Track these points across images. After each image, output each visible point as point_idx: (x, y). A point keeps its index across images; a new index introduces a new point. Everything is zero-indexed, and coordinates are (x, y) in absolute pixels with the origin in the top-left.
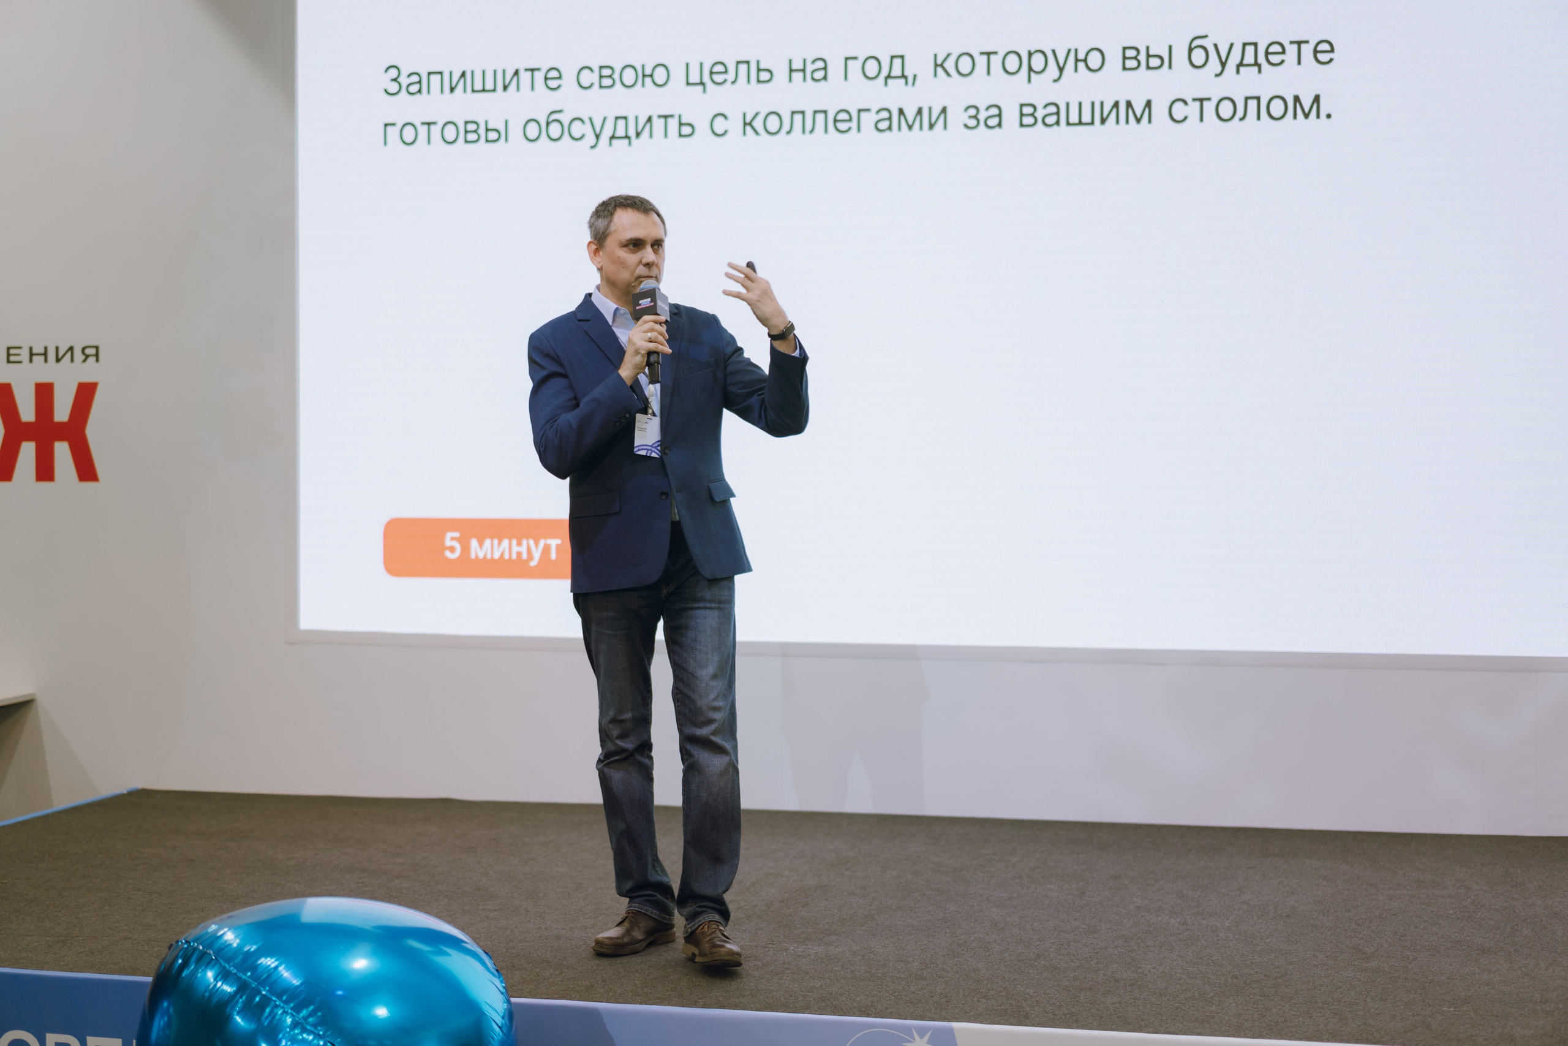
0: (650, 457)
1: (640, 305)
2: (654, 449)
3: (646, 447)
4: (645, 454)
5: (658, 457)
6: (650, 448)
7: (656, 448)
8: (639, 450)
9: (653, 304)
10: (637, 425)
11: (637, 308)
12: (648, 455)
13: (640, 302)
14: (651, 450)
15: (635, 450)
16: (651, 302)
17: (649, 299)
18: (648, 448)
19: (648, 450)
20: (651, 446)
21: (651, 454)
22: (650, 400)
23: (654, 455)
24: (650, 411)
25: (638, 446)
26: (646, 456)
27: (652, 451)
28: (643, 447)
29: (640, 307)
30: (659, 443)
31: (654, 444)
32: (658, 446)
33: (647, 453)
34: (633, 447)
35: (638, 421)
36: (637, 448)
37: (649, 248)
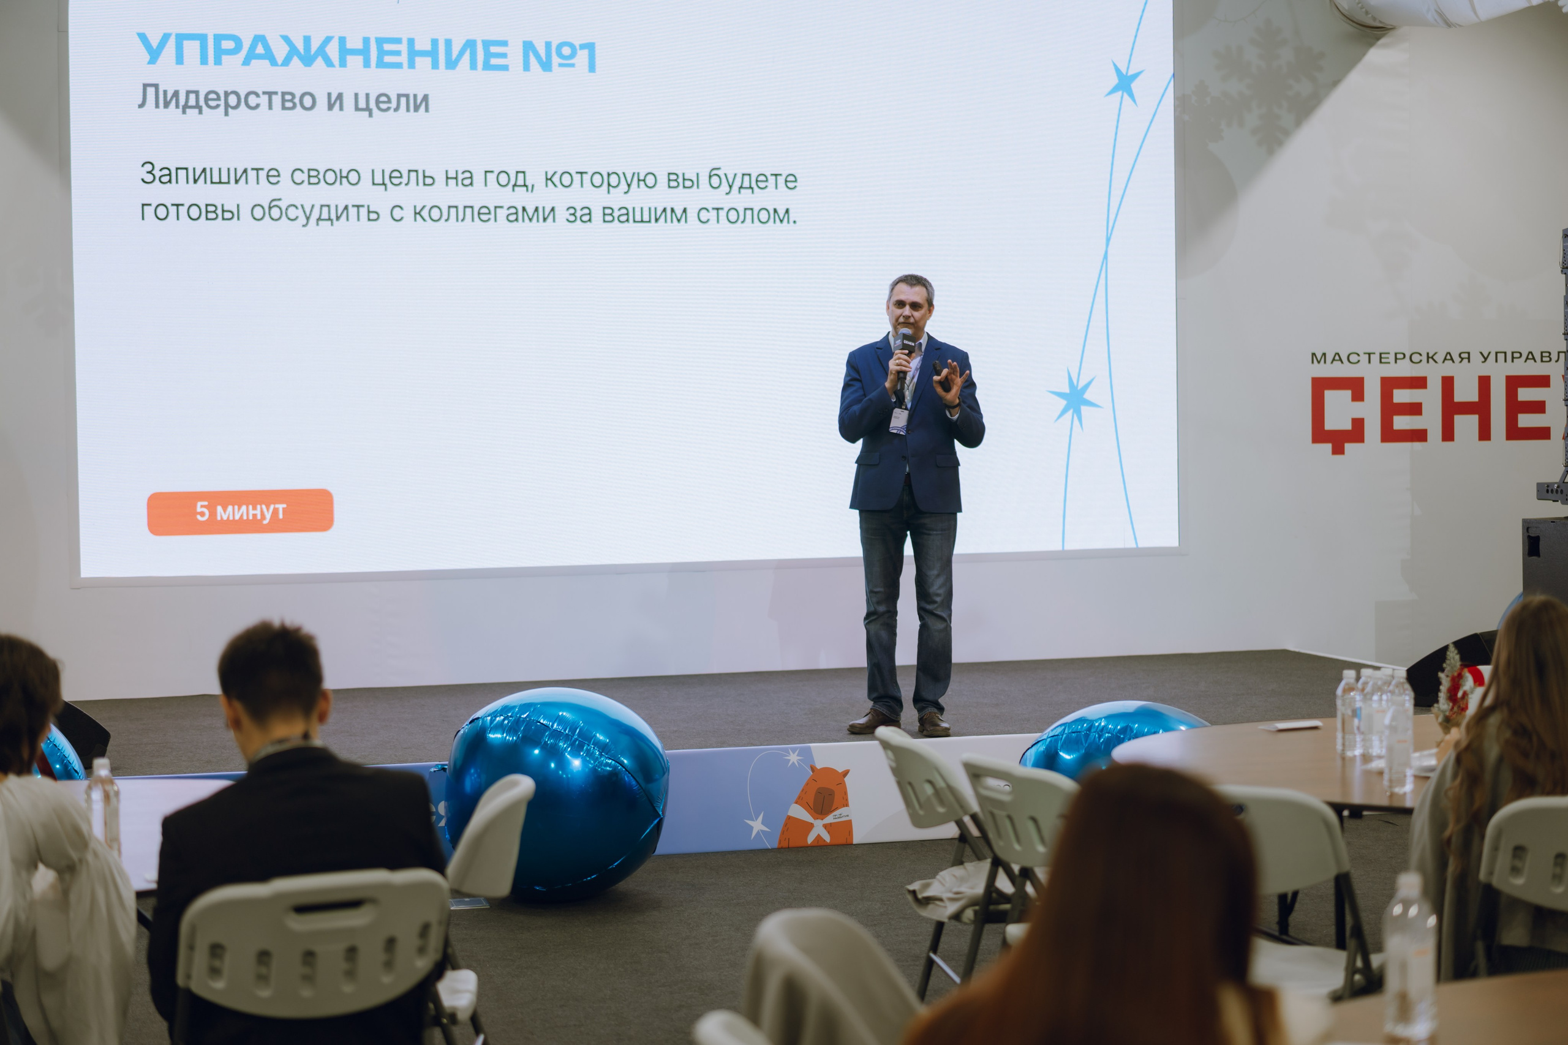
4: (896, 433)
5: (904, 435)
6: (900, 429)
7: (903, 429)
8: (892, 430)
19: (898, 430)
24: (904, 407)
25: (892, 428)
27: (901, 431)
28: (896, 429)
30: (906, 426)
31: (902, 427)
32: (905, 428)
35: (895, 412)
37: (908, 307)
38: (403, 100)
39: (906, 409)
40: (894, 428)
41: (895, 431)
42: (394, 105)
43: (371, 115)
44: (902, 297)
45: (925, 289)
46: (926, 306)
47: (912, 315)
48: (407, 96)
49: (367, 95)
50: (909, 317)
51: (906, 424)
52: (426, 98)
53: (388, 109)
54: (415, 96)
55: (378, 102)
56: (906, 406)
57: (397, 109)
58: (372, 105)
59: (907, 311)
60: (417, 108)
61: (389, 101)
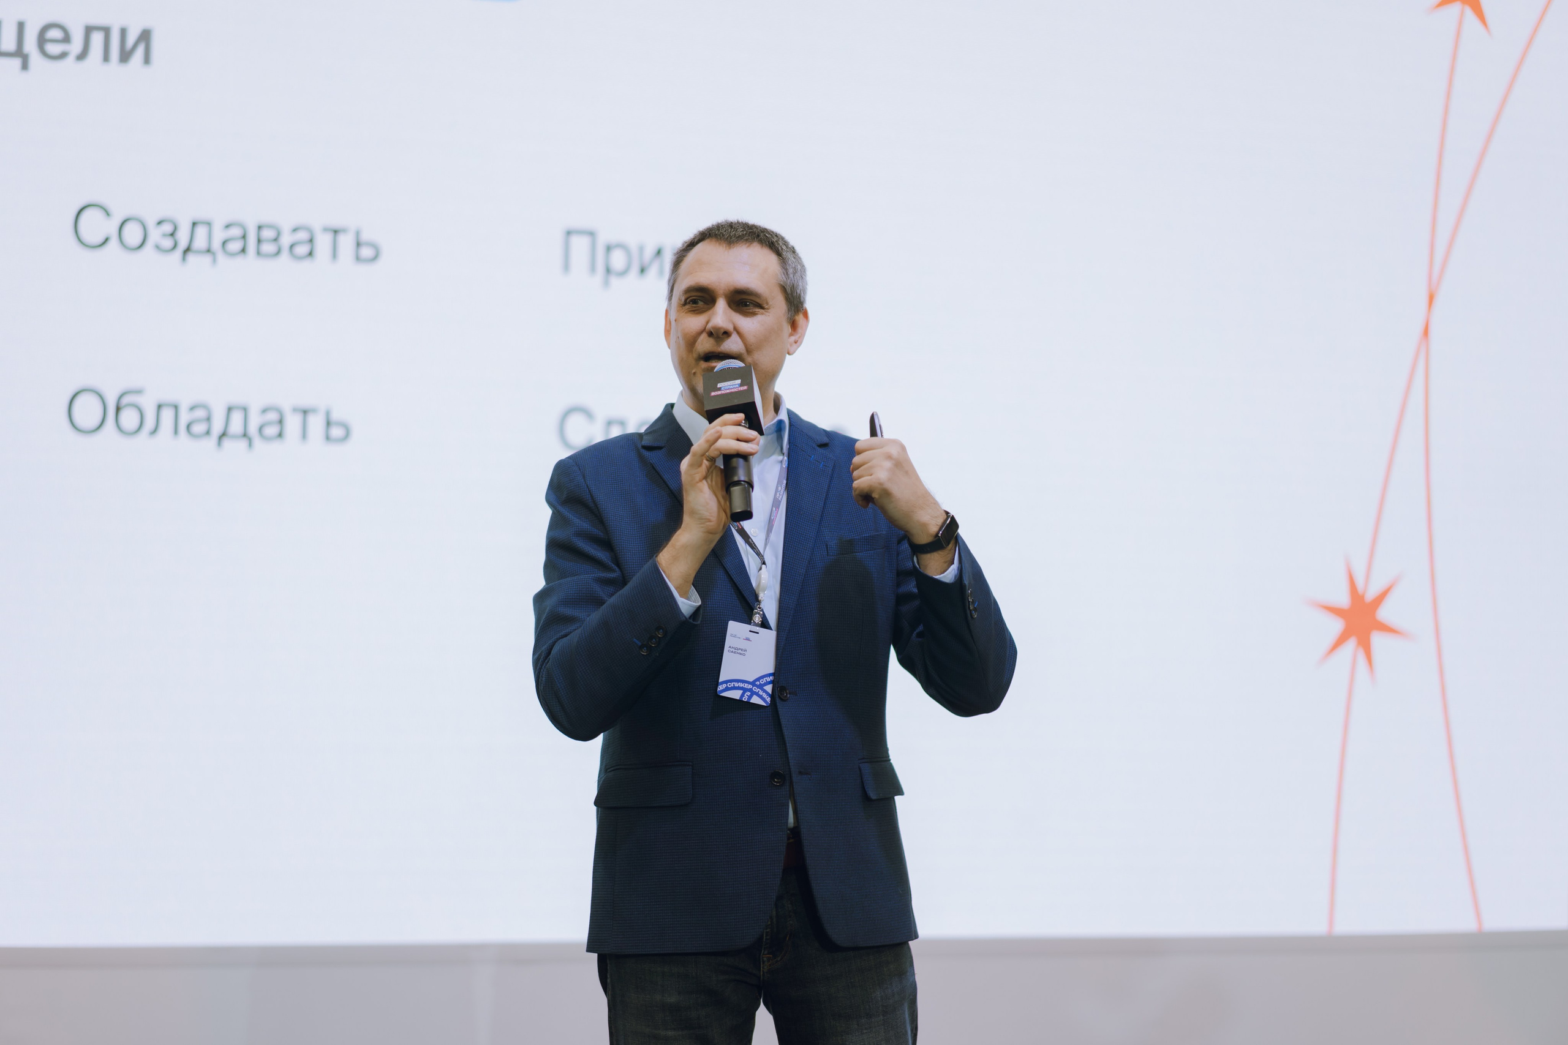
0: (748, 703)
1: (720, 389)
2: (757, 690)
3: (741, 685)
4: (738, 698)
5: (763, 704)
6: (750, 686)
7: (761, 687)
8: (727, 689)
9: (745, 388)
10: (729, 642)
11: (713, 394)
12: (745, 699)
13: (719, 385)
14: (750, 690)
15: (720, 688)
16: (741, 385)
17: (739, 381)
18: (746, 686)
19: (745, 690)
20: (753, 683)
21: (750, 697)
22: (761, 596)
23: (755, 700)
24: (757, 619)
25: (726, 682)
26: (740, 701)
27: (753, 693)
28: (736, 685)
29: (719, 393)
30: (771, 678)
31: (758, 679)
32: (769, 683)
33: (742, 695)
34: (717, 684)
35: (732, 635)
36: (724, 686)
37: (721, 304)
38: (97, 39)
39: (765, 624)
40: (733, 684)
41: (735, 695)
42: (76, 46)
43: (25, 66)
44: (706, 277)
45: (772, 258)
46: (779, 305)
47: (736, 329)
48: (107, 31)
49: (21, 26)
50: (727, 334)
51: (771, 670)
52: (145, 36)
53: (63, 55)
54: (123, 32)
55: (42, 41)
56: (764, 617)
57: (82, 56)
58: (30, 45)
59: (721, 315)
60: (125, 56)
61: (67, 39)
